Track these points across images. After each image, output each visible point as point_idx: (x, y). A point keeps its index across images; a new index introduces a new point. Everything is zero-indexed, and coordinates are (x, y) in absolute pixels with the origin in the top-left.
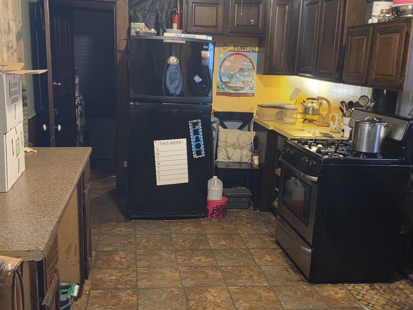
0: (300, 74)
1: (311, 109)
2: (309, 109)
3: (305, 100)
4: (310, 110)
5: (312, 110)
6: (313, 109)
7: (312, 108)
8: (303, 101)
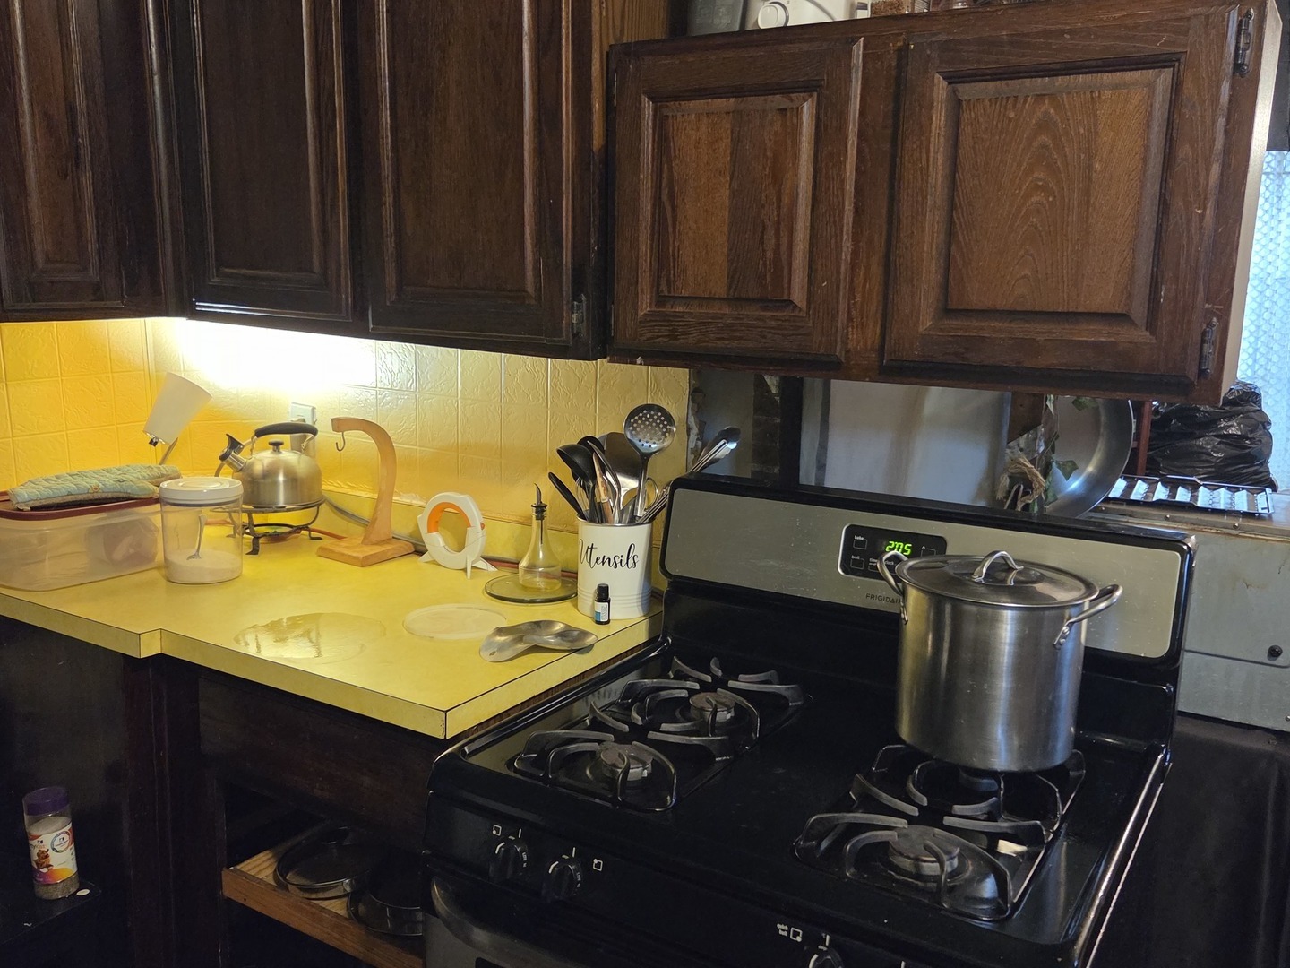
0: (203, 306)
1: (281, 478)
2: (269, 480)
3: (244, 439)
4: (276, 483)
5: (285, 482)
6: (293, 480)
7: (286, 475)
8: (226, 442)
